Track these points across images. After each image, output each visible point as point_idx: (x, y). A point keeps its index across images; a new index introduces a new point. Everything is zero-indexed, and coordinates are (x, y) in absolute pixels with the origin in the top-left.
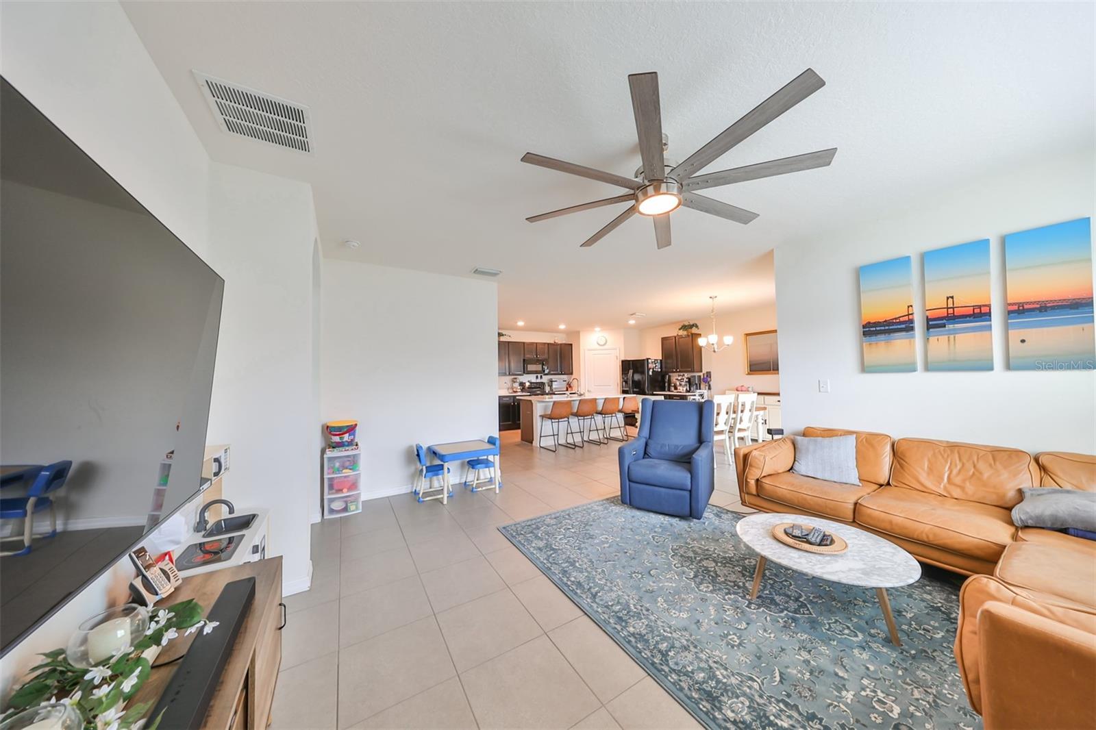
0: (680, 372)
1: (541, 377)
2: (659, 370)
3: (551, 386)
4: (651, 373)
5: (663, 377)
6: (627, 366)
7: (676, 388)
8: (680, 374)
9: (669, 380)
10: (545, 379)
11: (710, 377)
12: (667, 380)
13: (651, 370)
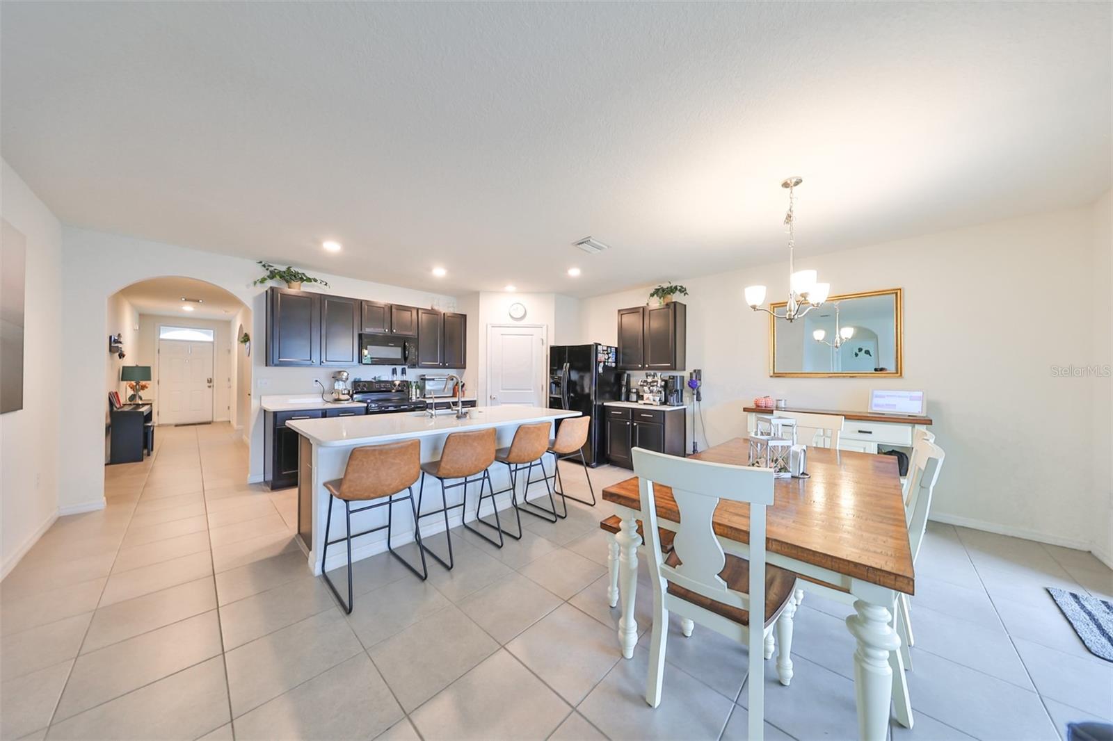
0: (650, 368)
1: (404, 372)
2: (614, 365)
3: (422, 388)
4: (600, 370)
5: (619, 378)
6: (558, 356)
7: (640, 397)
8: (648, 372)
9: (628, 382)
10: (412, 375)
11: (700, 380)
12: (624, 383)
13: (602, 364)
